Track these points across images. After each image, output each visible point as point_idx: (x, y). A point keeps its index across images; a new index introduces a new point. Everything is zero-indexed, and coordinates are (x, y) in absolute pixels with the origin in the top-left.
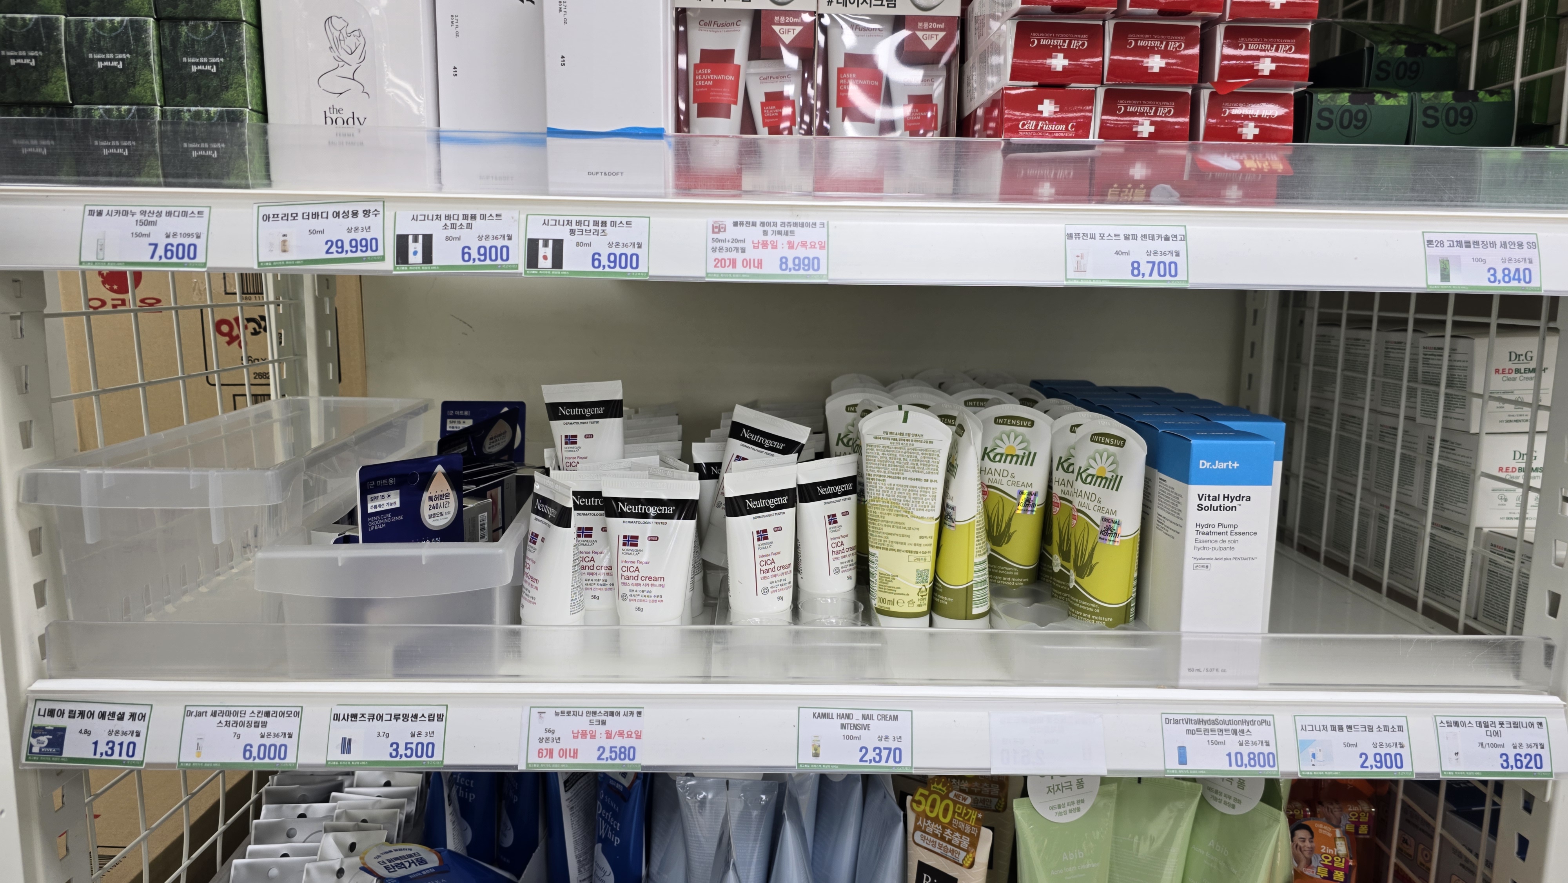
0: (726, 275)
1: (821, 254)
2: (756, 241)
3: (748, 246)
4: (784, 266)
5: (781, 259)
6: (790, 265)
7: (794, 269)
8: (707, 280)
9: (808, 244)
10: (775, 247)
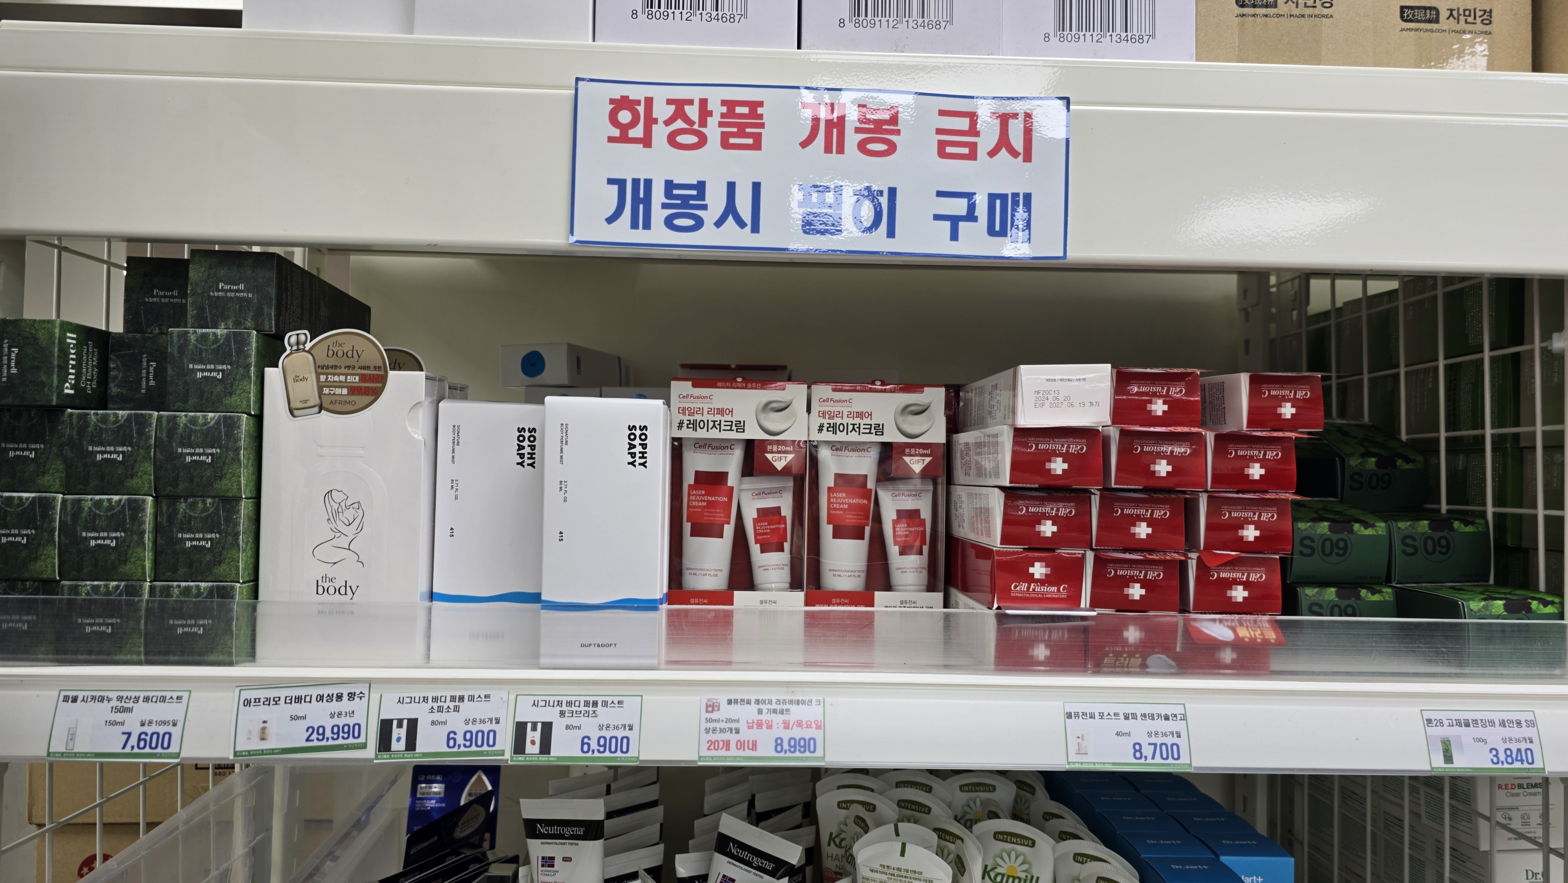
0: (720, 758)
1: (818, 734)
2: (750, 721)
3: (742, 726)
4: (779, 748)
5: (776, 740)
6: (786, 747)
7: (790, 751)
8: (700, 764)
9: (804, 723)
10: (769, 727)
